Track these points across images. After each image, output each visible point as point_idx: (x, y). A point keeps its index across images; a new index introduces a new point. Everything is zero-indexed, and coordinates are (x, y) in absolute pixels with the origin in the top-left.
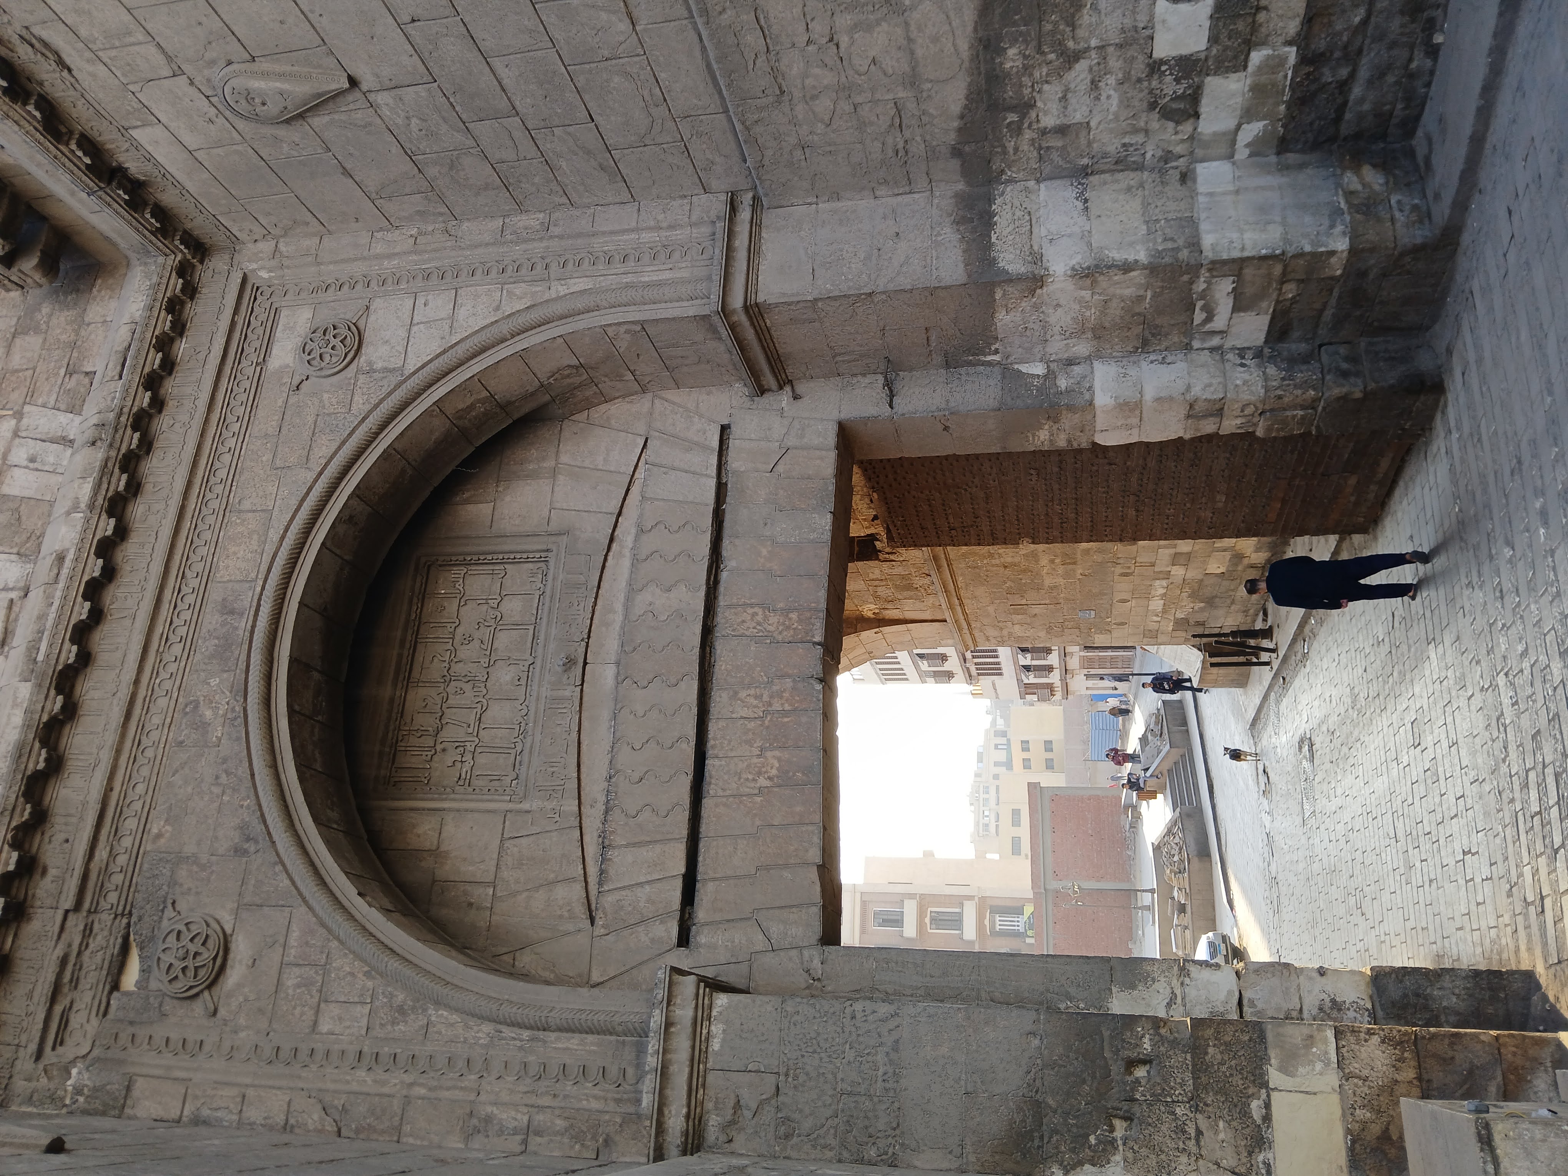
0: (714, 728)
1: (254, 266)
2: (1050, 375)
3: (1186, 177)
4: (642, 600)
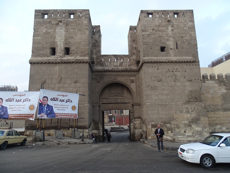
0: (112, 104)
1: (137, 75)
2: (133, 121)
3: (140, 129)
4: (119, 99)
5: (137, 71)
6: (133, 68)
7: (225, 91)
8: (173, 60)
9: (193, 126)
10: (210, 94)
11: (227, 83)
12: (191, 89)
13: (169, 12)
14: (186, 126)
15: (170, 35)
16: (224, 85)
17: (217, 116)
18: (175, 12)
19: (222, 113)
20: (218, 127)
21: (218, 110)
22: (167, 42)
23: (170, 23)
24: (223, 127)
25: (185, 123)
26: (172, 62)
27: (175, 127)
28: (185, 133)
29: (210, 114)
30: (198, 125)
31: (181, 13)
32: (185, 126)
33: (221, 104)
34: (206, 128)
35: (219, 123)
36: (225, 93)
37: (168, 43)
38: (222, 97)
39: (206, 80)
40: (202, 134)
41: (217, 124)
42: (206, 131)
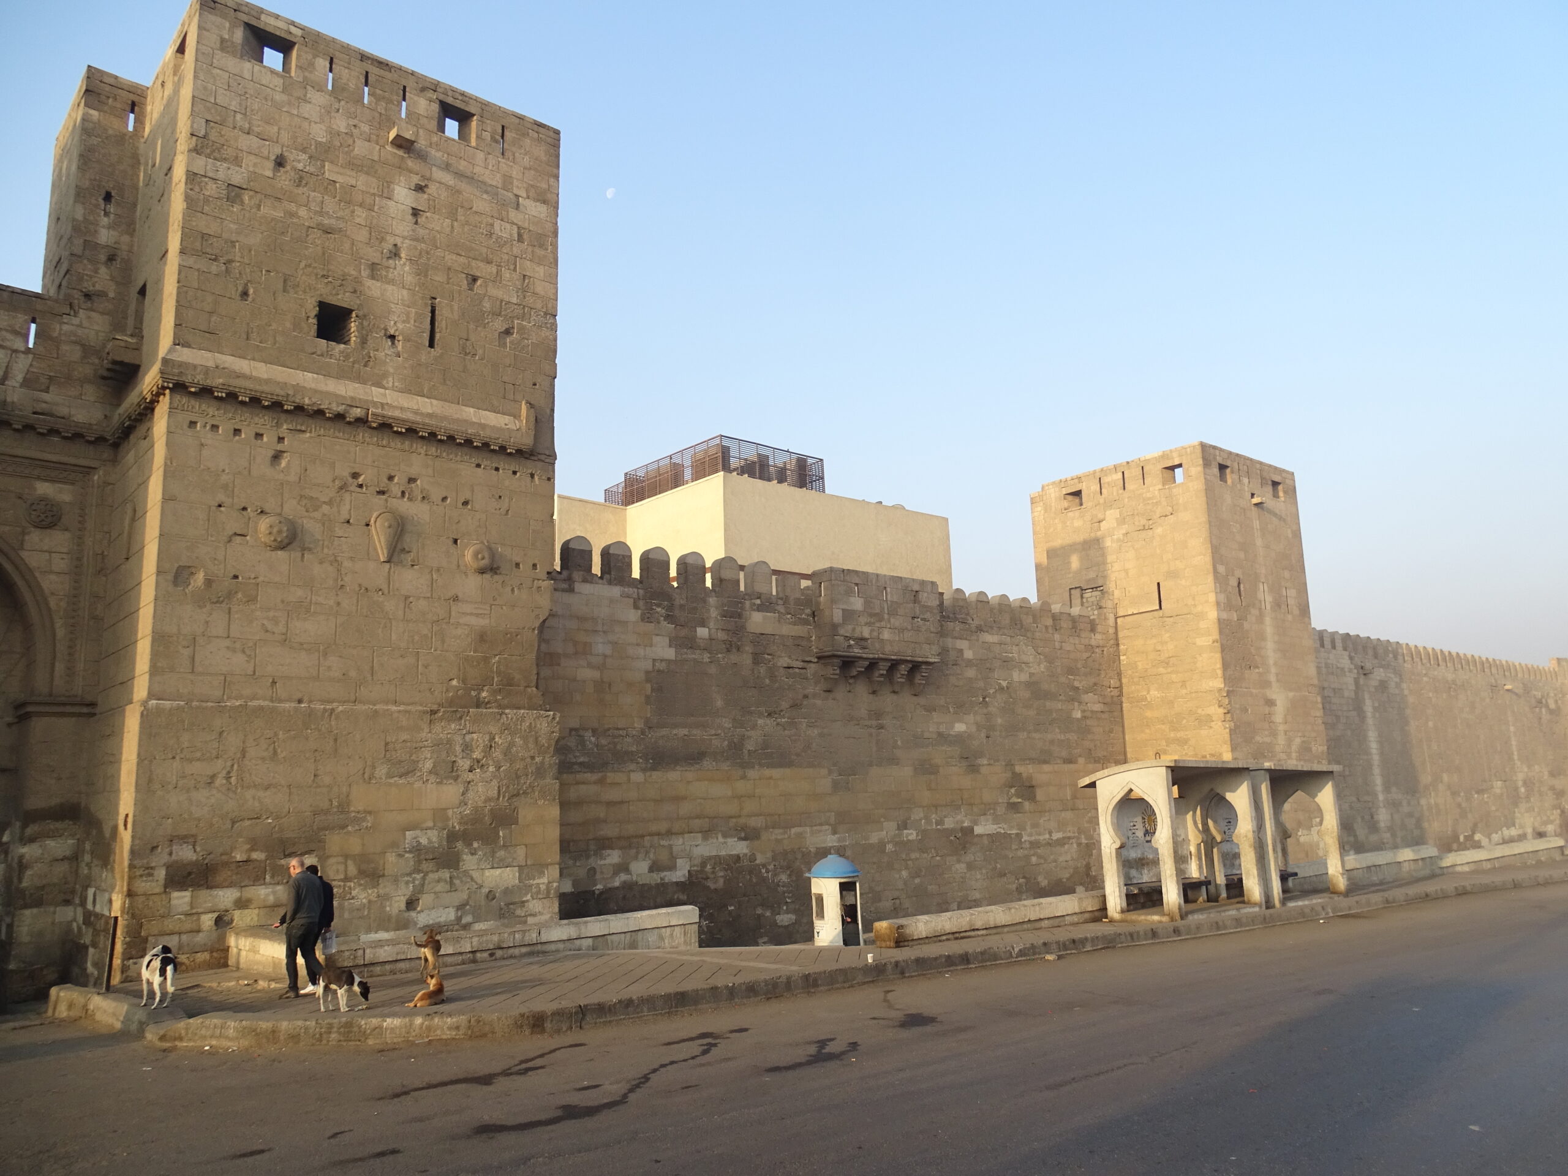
1: (101, 473)
5: (100, 440)
6: (63, 411)
7: (670, 653)
8: (397, 414)
9: (469, 862)
10: (590, 665)
11: (682, 606)
12: (484, 622)
13: (411, 85)
14: (425, 866)
15: (399, 241)
16: (669, 618)
17: (613, 795)
18: (450, 100)
19: (637, 777)
20: (608, 861)
21: (622, 758)
22: (369, 283)
23: (410, 163)
24: (636, 858)
25: (424, 841)
26: (385, 427)
27: (352, 869)
28: (413, 914)
29: (578, 783)
30: (501, 853)
31: (490, 125)
32: (419, 862)
33: (639, 724)
34: (540, 867)
35: (619, 838)
36: (669, 661)
37: (374, 288)
38: (648, 686)
39: (577, 575)
40: (519, 912)
41: (605, 844)
42: (538, 892)
